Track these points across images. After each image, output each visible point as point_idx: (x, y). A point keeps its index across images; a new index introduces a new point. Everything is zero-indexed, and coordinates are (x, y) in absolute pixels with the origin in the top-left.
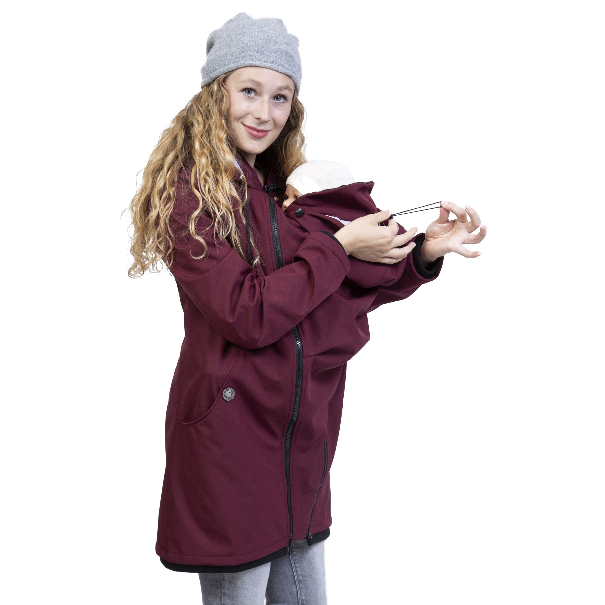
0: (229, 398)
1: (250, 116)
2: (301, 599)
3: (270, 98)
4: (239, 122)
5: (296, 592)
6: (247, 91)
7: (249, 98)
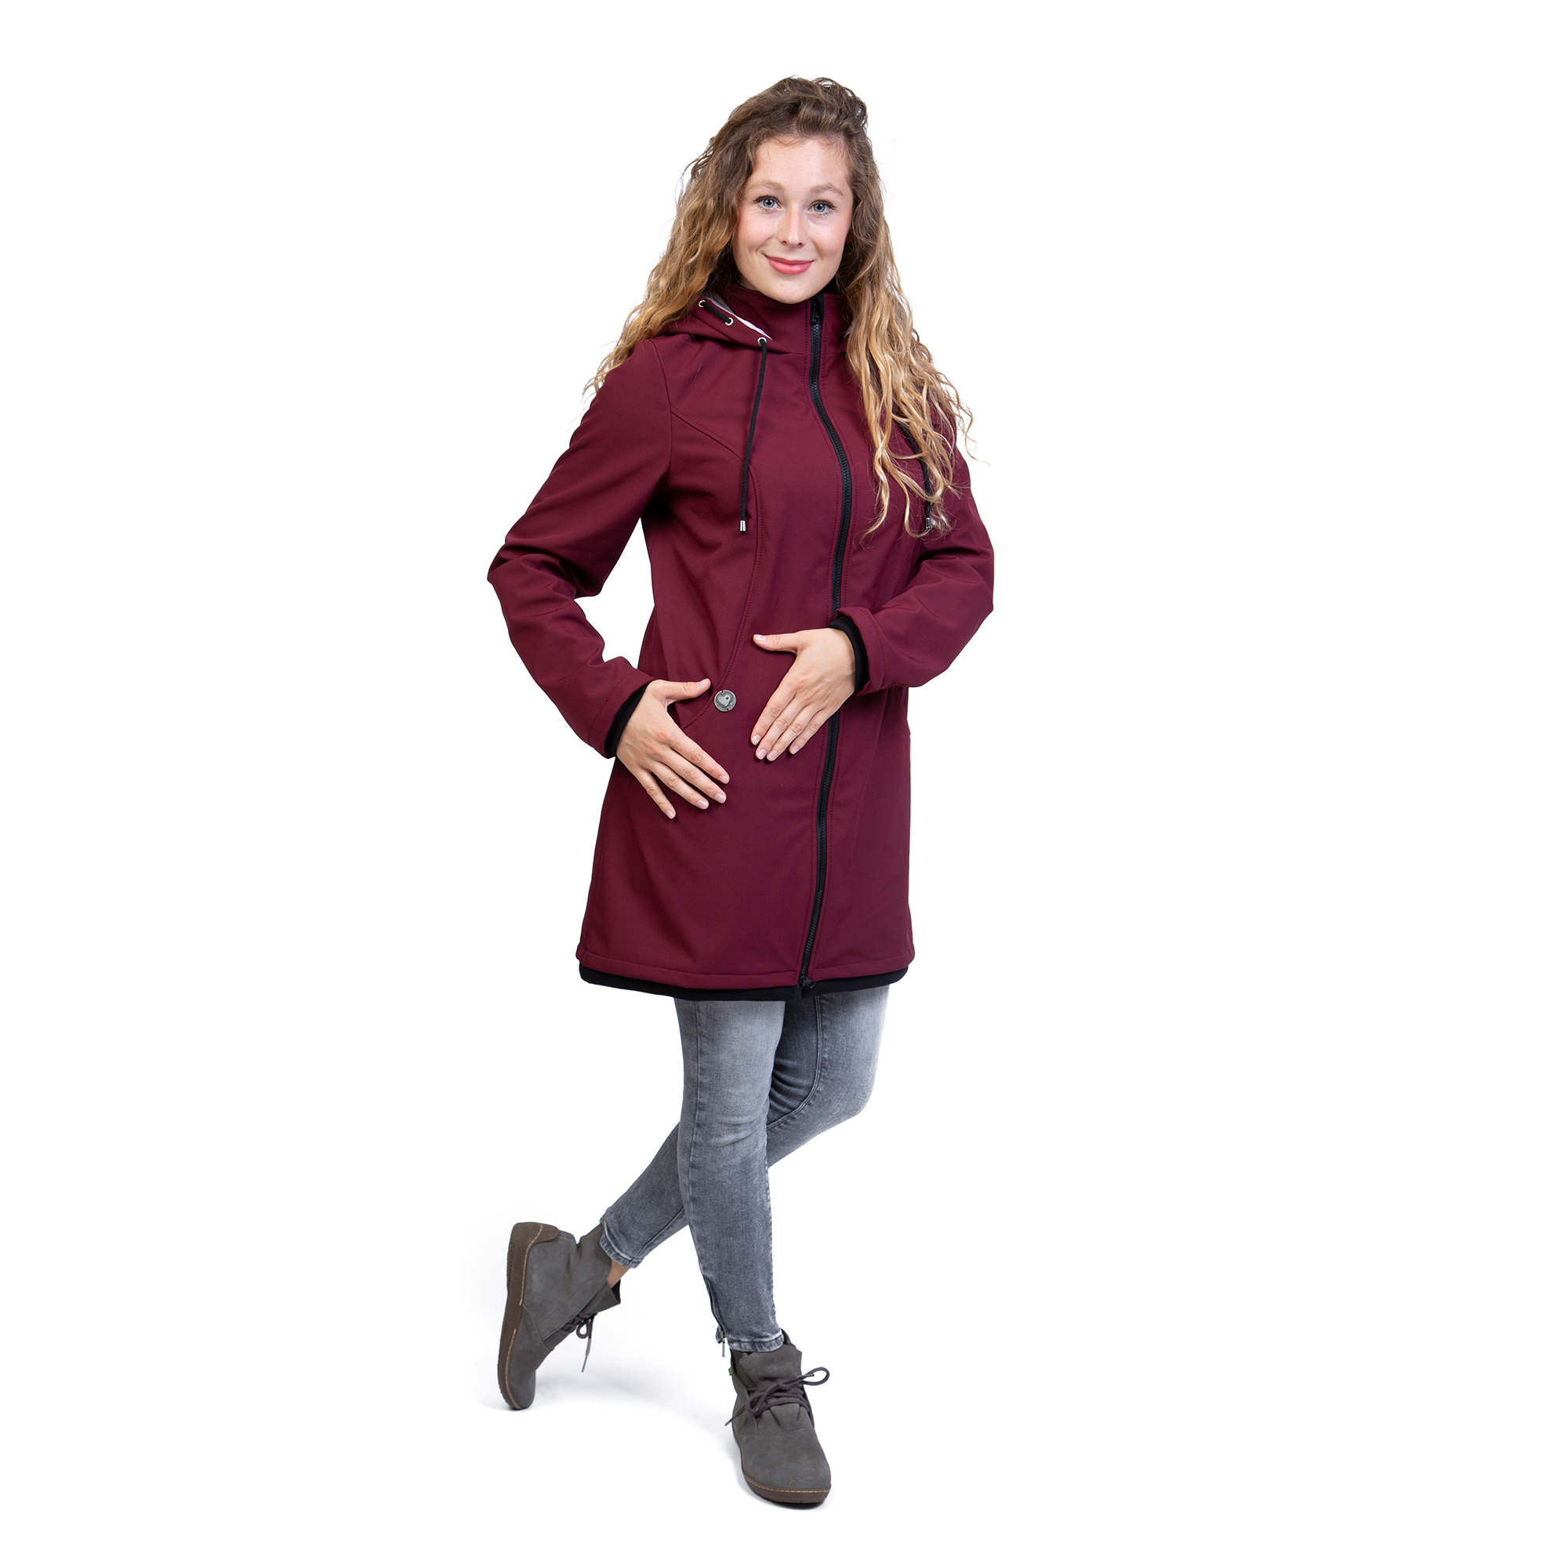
0: (724, 707)
1: (774, 240)
2: (822, 1058)
3: (803, 207)
4: (759, 254)
5: (815, 1045)
6: (767, 201)
7: (768, 212)
